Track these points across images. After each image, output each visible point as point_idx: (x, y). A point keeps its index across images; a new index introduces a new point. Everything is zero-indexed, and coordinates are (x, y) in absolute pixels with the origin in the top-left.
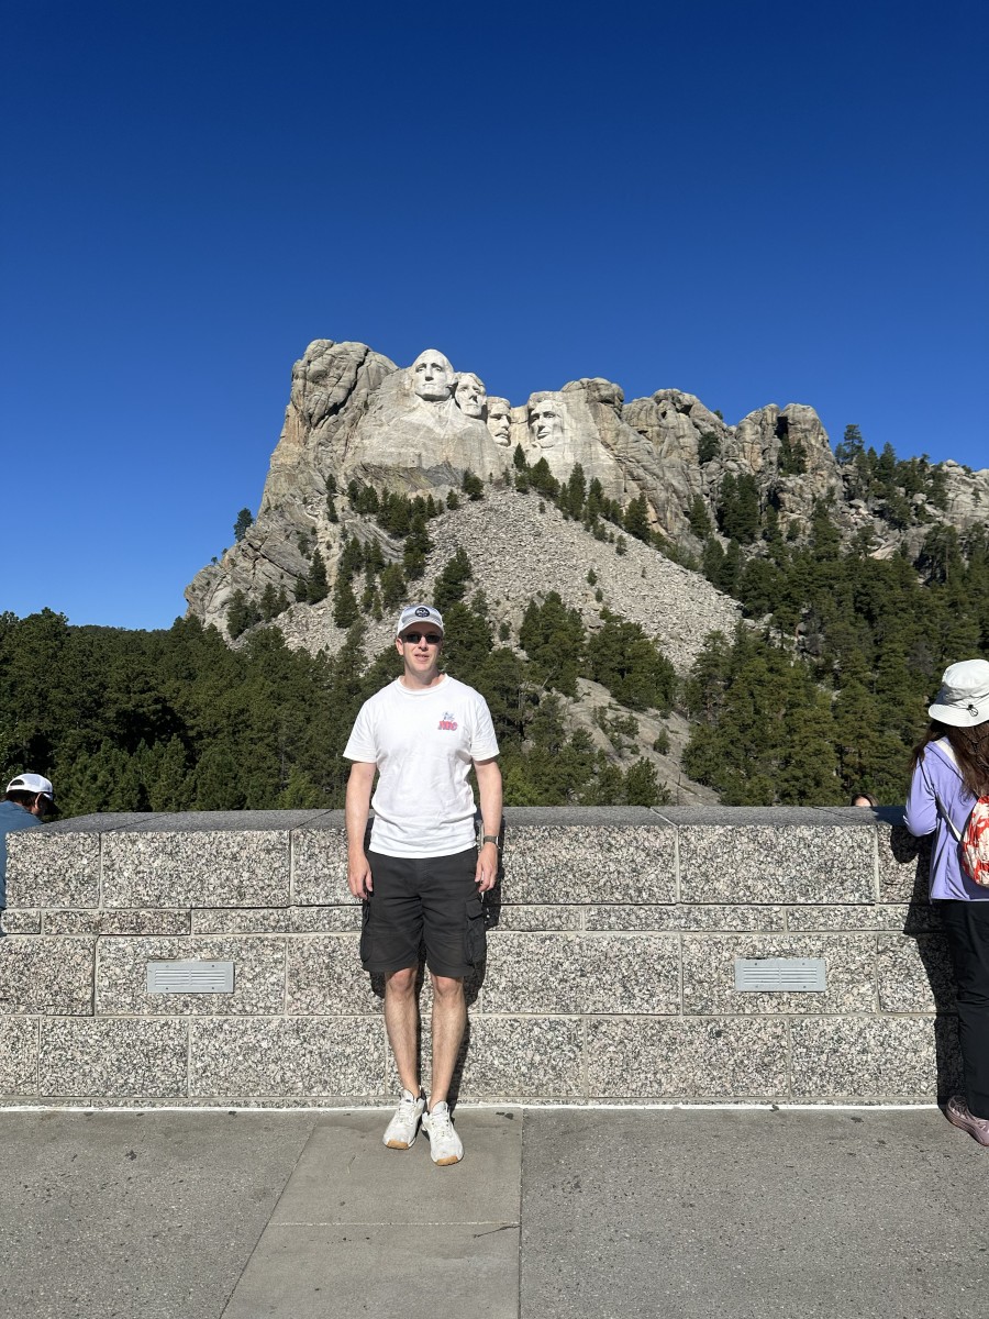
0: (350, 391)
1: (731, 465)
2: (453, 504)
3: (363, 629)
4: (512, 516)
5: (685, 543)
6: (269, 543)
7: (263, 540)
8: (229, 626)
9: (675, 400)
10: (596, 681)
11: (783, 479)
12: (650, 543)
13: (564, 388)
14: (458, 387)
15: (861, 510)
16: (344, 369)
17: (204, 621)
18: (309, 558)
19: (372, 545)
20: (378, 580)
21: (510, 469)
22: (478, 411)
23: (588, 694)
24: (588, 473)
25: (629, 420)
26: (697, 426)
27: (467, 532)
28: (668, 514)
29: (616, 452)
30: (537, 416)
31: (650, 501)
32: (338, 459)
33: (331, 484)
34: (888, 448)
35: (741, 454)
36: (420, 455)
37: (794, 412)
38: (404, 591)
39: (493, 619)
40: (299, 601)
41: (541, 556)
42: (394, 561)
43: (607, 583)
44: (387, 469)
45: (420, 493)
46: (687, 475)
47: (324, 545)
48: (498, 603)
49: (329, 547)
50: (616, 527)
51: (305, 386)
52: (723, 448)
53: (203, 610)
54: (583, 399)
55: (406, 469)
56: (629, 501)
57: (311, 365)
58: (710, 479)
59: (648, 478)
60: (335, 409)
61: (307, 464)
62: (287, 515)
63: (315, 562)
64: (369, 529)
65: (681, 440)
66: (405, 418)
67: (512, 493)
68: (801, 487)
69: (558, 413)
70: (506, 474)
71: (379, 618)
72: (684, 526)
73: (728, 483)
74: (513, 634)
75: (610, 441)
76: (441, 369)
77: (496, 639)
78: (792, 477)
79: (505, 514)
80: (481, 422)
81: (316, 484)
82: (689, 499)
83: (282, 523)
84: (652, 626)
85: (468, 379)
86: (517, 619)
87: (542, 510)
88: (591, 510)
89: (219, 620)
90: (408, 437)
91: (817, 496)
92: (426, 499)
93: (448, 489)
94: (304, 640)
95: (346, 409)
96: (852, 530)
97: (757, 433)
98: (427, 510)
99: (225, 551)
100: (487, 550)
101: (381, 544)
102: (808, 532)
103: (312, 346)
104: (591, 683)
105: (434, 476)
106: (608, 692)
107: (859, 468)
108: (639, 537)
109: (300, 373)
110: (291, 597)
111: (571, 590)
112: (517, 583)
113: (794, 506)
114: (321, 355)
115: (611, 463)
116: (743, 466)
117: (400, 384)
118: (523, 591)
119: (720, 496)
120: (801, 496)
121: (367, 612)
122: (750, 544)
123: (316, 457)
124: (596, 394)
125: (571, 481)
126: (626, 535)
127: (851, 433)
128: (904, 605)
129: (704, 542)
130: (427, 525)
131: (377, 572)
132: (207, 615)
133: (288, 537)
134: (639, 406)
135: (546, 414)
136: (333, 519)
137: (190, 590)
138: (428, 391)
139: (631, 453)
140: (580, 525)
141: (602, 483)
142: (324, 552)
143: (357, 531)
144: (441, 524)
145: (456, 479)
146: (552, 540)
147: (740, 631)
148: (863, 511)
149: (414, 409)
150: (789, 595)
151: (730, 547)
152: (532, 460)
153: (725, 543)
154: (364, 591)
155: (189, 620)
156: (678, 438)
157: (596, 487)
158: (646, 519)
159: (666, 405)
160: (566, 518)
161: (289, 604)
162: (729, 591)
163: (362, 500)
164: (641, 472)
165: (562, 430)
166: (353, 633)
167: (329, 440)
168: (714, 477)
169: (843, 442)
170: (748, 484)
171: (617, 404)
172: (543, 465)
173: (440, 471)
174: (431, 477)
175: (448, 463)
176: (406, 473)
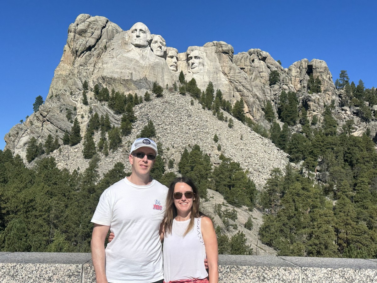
0: (98, 40)
1: (285, 87)
2: (147, 98)
3: (98, 160)
4: (177, 106)
5: (262, 124)
6: (51, 114)
7: (48, 112)
8: (27, 156)
9: (258, 54)
10: (217, 191)
11: (310, 95)
12: (245, 123)
13: (205, 45)
14: (153, 42)
15: (347, 112)
16: (95, 29)
17: (14, 153)
18: (72, 122)
19: (105, 117)
20: (107, 135)
21: (177, 83)
22: (162, 54)
23: (213, 198)
24: (216, 87)
25: (236, 62)
26: (269, 67)
27: (154, 112)
28: (254, 109)
29: (229, 77)
30: (191, 58)
31: (245, 102)
32: (90, 73)
33: (85, 86)
34: (361, 82)
35: (290, 82)
36: (132, 74)
37: (316, 63)
38: (120, 141)
39: (165, 157)
40: (65, 144)
41: (191, 127)
42: (116, 126)
43: (223, 141)
44: (114, 80)
45: (131, 92)
46: (264, 90)
47: (80, 116)
48: (168, 149)
49: (83, 117)
50: (229, 114)
51: (75, 36)
52: (281, 78)
53: (14, 147)
54: (214, 51)
55: (124, 80)
56: (235, 102)
57: (79, 26)
58: (275, 93)
59: (245, 91)
60: (89, 49)
61: (73, 75)
62: (62, 100)
63: (75, 125)
64: (103, 109)
65: (261, 73)
66: (125, 55)
67: (177, 95)
68: (319, 99)
69: (202, 57)
70: (175, 85)
71: (107, 155)
72: (261, 115)
73: (283, 95)
74: (175, 166)
75: (226, 72)
76: (144, 32)
77: (167, 168)
78: (314, 94)
79: (173, 105)
80: (163, 59)
81: (78, 85)
82: (264, 102)
83: (59, 104)
84: (245, 164)
85: (157, 38)
86: (177, 158)
87: (192, 104)
88: (217, 105)
89: (22, 152)
90: (126, 64)
91: (326, 104)
92: (134, 95)
93: (145, 91)
94: (67, 164)
95: (95, 49)
96: (343, 121)
97: (298, 72)
98: (134, 101)
99: (28, 117)
100: (164, 122)
101: (110, 117)
102: (321, 121)
103: (80, 17)
104: (214, 192)
105: (138, 84)
106: (222, 197)
107: (347, 91)
108: (240, 120)
109: (73, 30)
110: (61, 142)
111: (205, 144)
112: (178, 140)
113: (315, 109)
114: (84, 21)
115: (227, 82)
116: (291, 88)
117: (123, 38)
118: (181, 144)
119: (279, 101)
120: (318, 104)
121: (100, 151)
122: (293, 126)
123: (78, 72)
124: (221, 49)
125: (207, 90)
126: (233, 118)
127: (343, 74)
128: (368, 159)
129: (271, 124)
130: (134, 108)
131: (107, 131)
132: (16, 150)
133: (61, 111)
134: (241, 56)
135: (196, 57)
136: (85, 103)
137: (8, 136)
138: (137, 42)
139: (237, 78)
140: (211, 112)
141: (222, 92)
142: (79, 119)
143: (97, 109)
144: (141, 108)
145: (149, 86)
146: (197, 119)
147: (288, 168)
148: (348, 112)
149: (130, 51)
150: (312, 151)
151: (284, 127)
152: (188, 79)
153: (281, 124)
154: (99, 140)
155: (6, 152)
156: (260, 72)
157: (219, 94)
158: (243, 111)
159: (254, 56)
160: (204, 108)
161: (59, 145)
162: (283, 149)
163: (101, 94)
164: (241, 88)
165: (203, 65)
166: (93, 162)
167: (85, 63)
168: (277, 92)
169: (339, 78)
170: (293, 97)
171: (230, 54)
172: (193, 82)
173: (142, 82)
174: (137, 85)
175: (146, 78)
176: (124, 82)
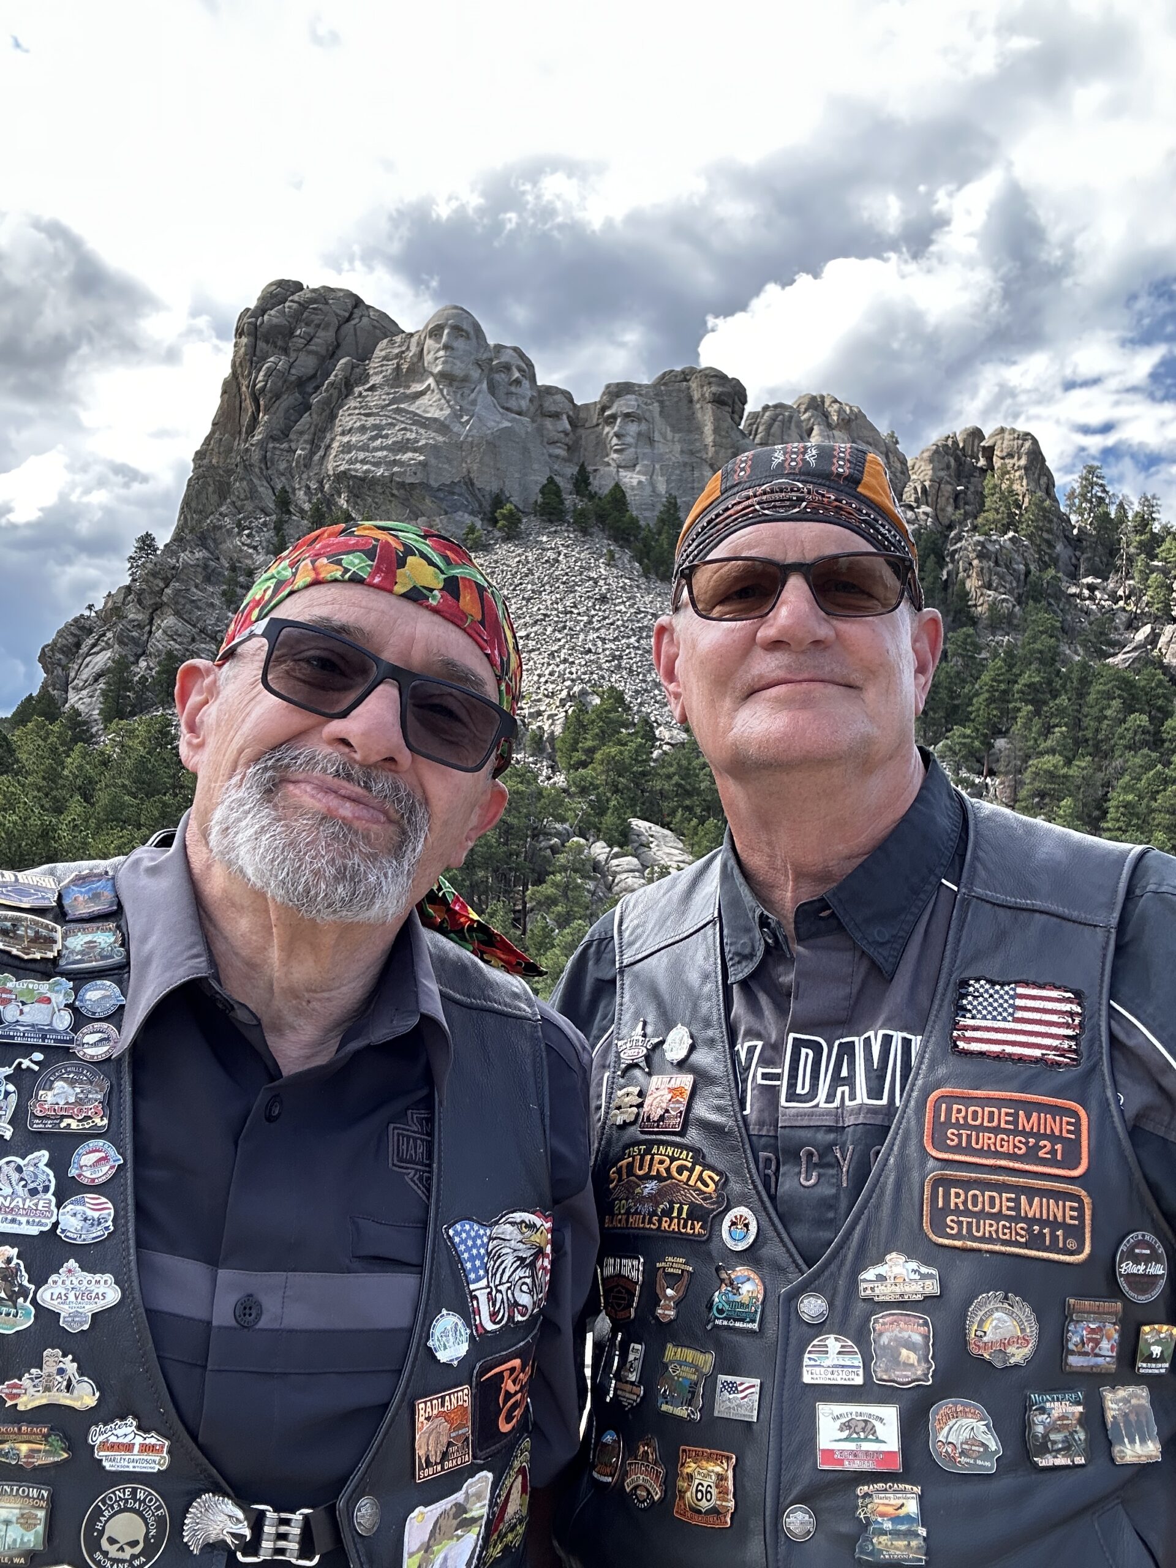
0: (324, 360)
6: (177, 585)
7: (167, 579)
8: (102, 710)
14: (494, 366)
16: (318, 326)
17: (64, 702)
22: (524, 404)
30: (614, 417)
32: (298, 462)
33: (282, 501)
34: (1146, 502)
36: (426, 465)
37: (1004, 439)
44: (373, 483)
51: (254, 347)
53: (66, 685)
55: (402, 485)
57: (266, 317)
60: (298, 386)
61: (248, 468)
62: (210, 543)
67: (567, 533)
68: (1009, 552)
69: (647, 415)
74: (548, 749)
76: (467, 335)
77: (520, 754)
78: (995, 536)
81: (261, 499)
83: (201, 554)
85: (508, 354)
86: (555, 726)
87: (611, 562)
89: (88, 701)
90: (408, 435)
93: (465, 519)
95: (317, 388)
96: (1082, 622)
97: (948, 467)
104: (654, 828)
105: (446, 497)
106: (679, 844)
109: (247, 327)
113: (996, 581)
114: (283, 301)
116: (924, 517)
118: (568, 683)
120: (1007, 567)
123: (264, 458)
125: (660, 519)
132: (70, 693)
133: (207, 578)
134: (772, 413)
145: (481, 505)
152: (601, 484)
160: (646, 574)
167: (285, 434)
172: (618, 495)
173: (457, 490)
174: (442, 500)
175: (471, 480)
176: (402, 491)
